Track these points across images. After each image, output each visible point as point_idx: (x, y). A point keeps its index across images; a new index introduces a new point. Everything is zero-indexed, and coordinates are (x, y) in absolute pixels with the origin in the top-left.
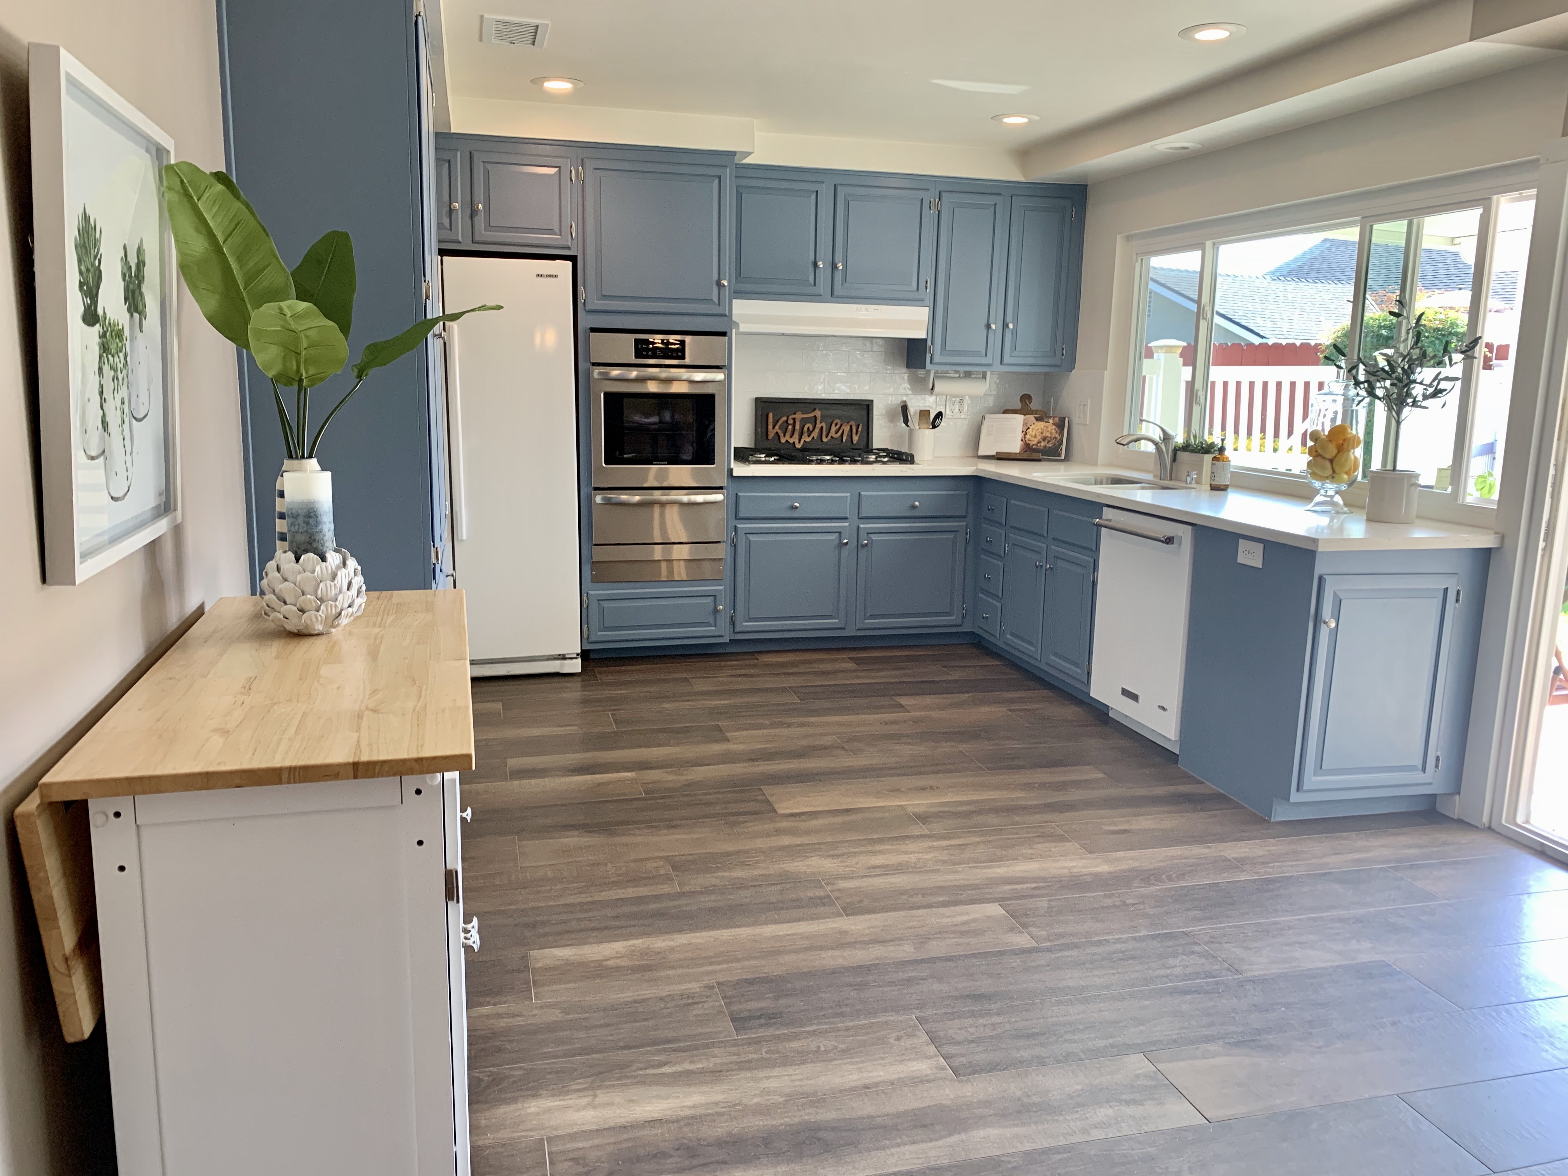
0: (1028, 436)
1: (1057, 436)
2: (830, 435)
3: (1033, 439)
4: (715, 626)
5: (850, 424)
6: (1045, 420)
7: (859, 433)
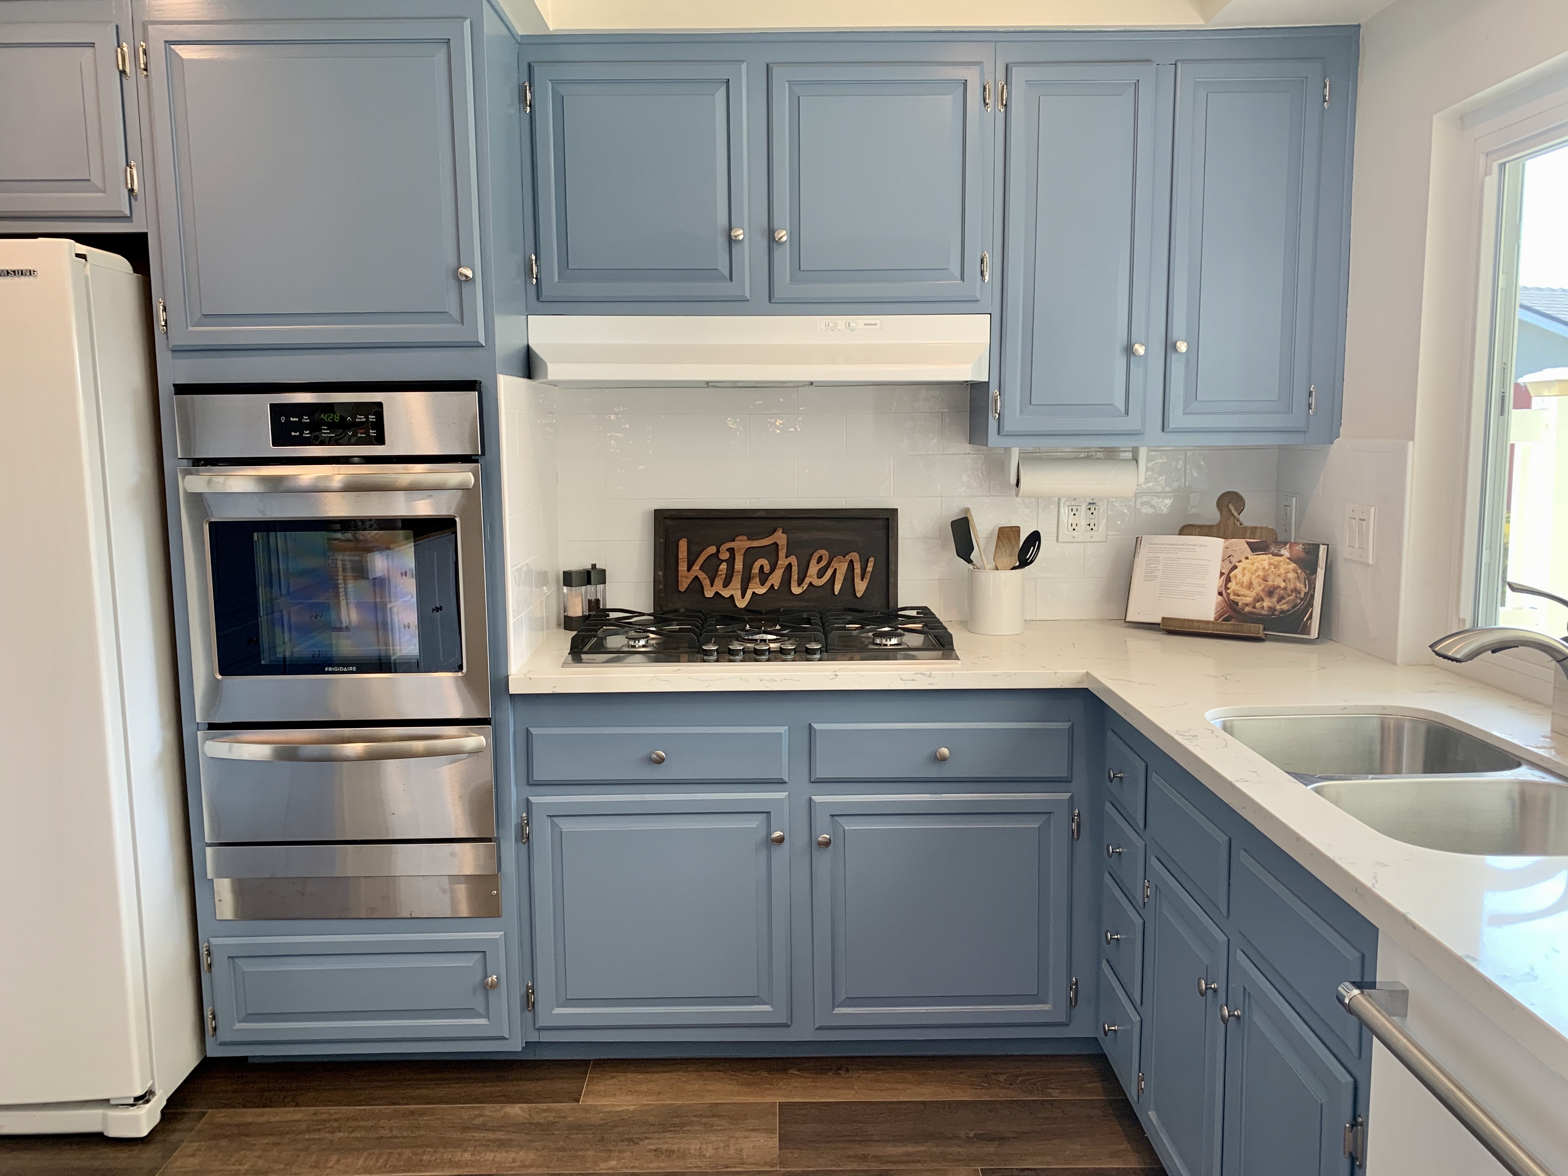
0: (1232, 585)
1: (1300, 586)
2: (807, 581)
3: (1243, 591)
4: (487, 1016)
5: (848, 558)
6: (1273, 549)
7: (868, 576)
